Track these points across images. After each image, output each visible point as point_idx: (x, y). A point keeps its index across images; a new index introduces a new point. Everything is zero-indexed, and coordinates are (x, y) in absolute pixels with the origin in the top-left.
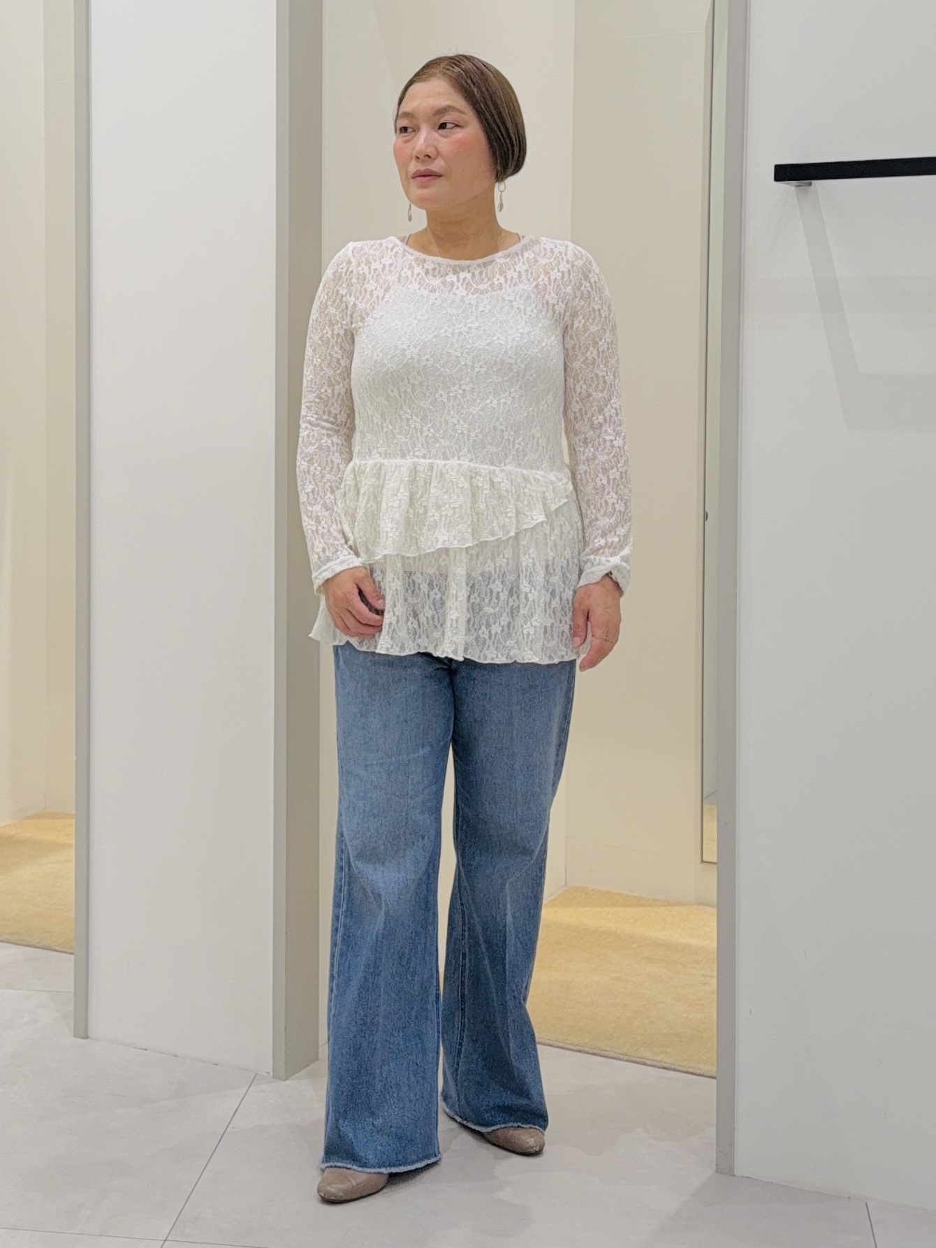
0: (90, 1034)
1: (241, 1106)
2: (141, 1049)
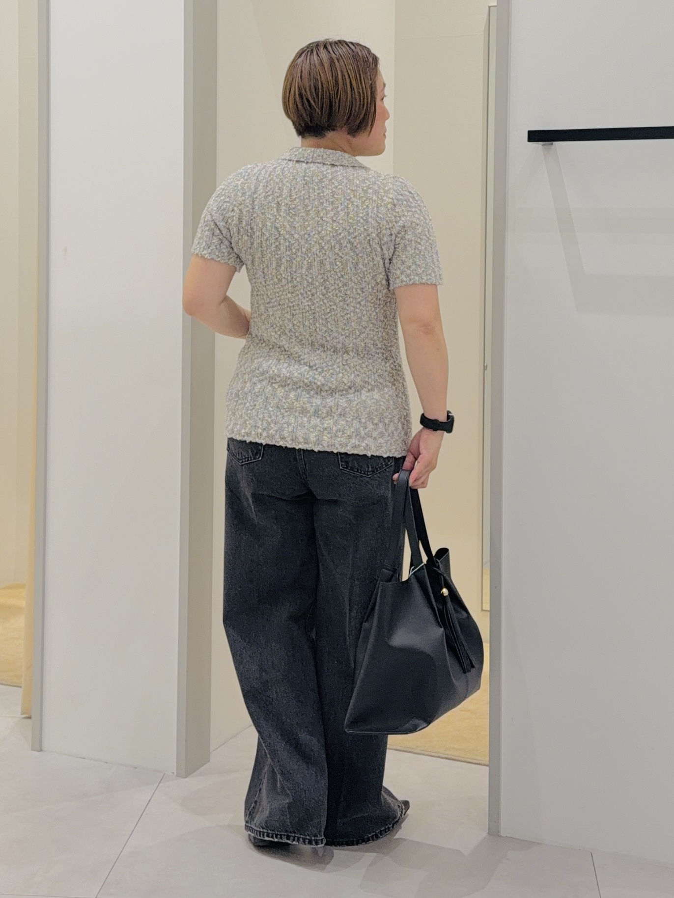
0: (43, 748)
1: (152, 799)
2: (80, 758)
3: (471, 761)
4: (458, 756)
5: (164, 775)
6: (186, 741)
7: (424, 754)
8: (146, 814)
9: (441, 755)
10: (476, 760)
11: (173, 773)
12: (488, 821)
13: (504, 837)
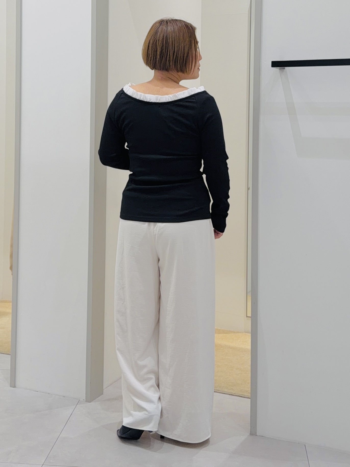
0: (16, 386)
1: (73, 413)
2: (35, 391)
3: (242, 396)
4: (234, 393)
5: (79, 401)
6: (91, 383)
8: (70, 421)
9: (225, 393)
11: (84, 400)
12: (250, 427)
13: (258, 436)
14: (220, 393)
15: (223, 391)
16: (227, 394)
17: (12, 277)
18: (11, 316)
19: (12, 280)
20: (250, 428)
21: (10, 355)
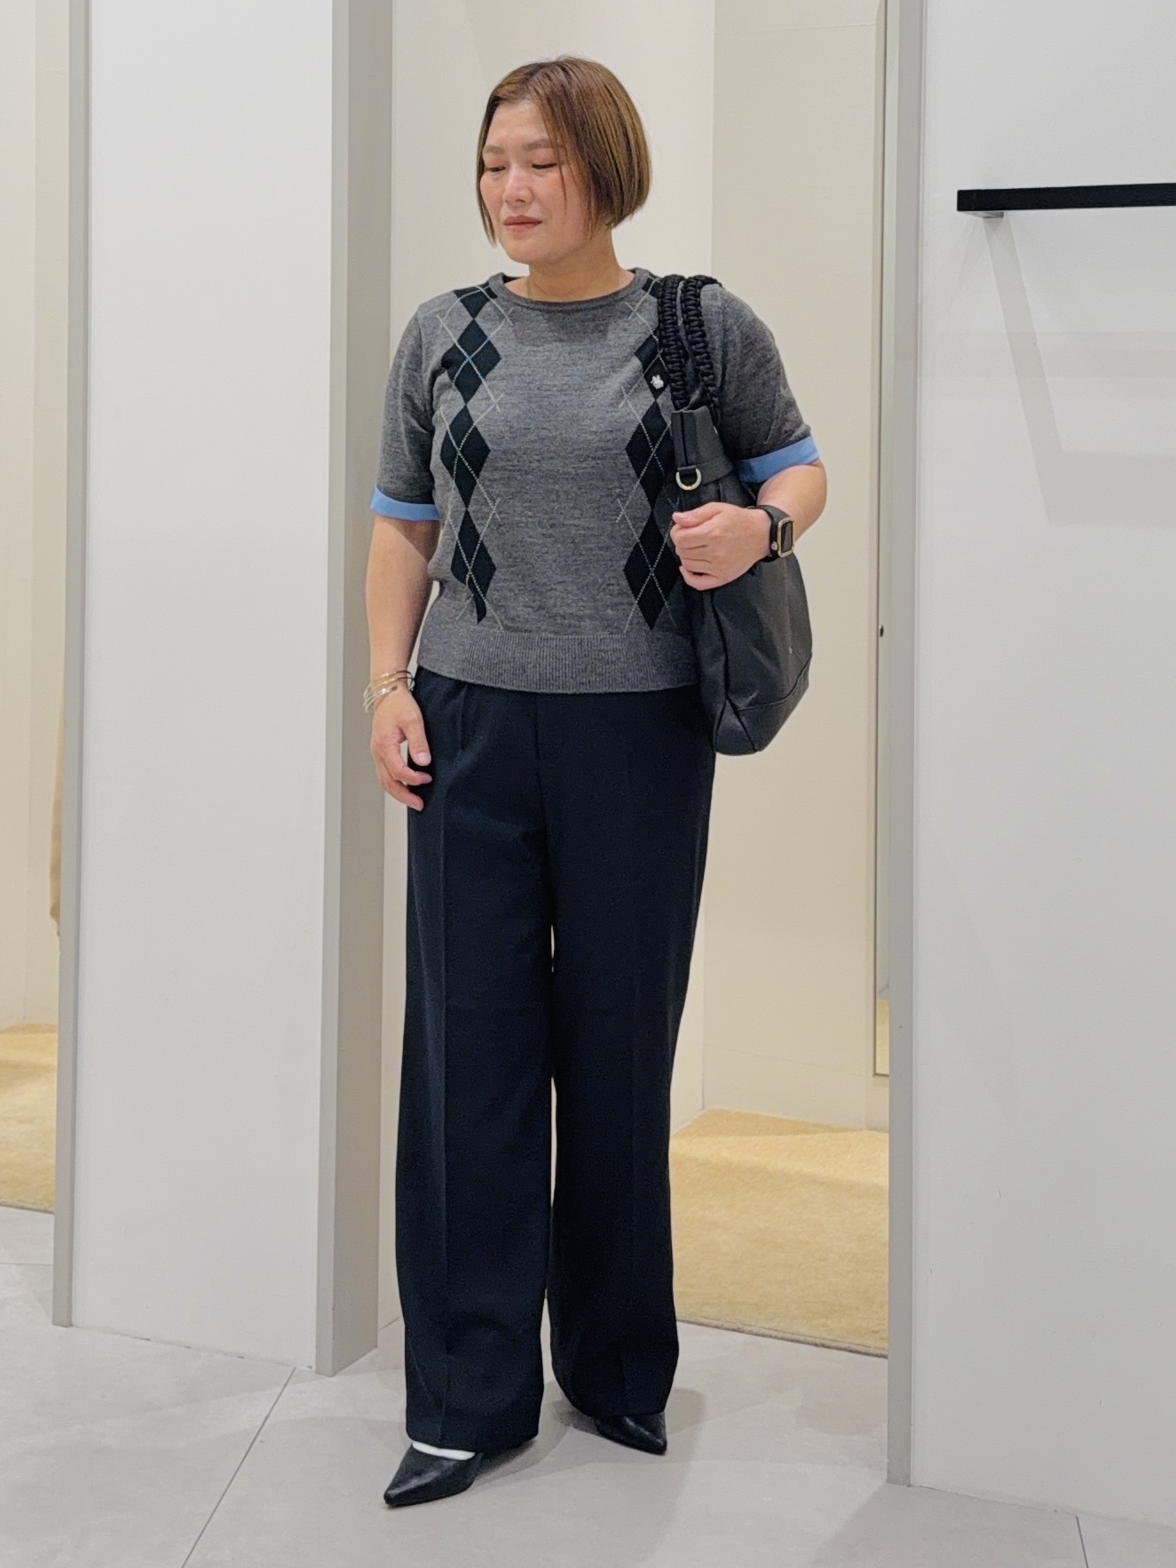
0: (74, 1321)
1: (271, 1415)
2: (143, 1338)
3: (858, 1348)
4: (834, 1341)
5: (295, 1369)
6: (334, 1309)
7: (770, 1337)
8: (261, 1442)
9: (802, 1338)
10: (867, 1347)
11: (311, 1367)
12: (886, 1457)
13: (915, 1486)
14: (782, 1339)
15: (792, 1334)
16: (808, 1343)
17: (58, 943)
18: (56, 1079)
19: (59, 953)
20: (886, 1460)
21: (51, 1213)
